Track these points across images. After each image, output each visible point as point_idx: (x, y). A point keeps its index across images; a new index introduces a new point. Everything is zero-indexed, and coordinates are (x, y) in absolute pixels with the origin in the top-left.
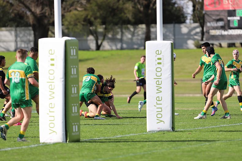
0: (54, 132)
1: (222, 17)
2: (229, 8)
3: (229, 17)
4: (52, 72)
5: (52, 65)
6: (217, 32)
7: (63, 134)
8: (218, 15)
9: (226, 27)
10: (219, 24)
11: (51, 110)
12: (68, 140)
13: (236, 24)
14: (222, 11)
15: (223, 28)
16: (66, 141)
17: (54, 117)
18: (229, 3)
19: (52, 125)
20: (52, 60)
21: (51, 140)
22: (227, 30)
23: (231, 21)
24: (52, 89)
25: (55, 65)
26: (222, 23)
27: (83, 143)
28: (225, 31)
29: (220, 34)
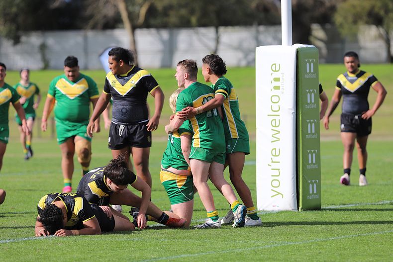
0: (279, 193)
4: (275, 99)
5: (277, 88)
7: (294, 196)
11: (275, 159)
12: (300, 208)
16: (298, 209)
17: (279, 170)
19: (276, 183)
20: (277, 80)
21: (273, 206)
24: (275, 126)
25: (281, 88)
27: (324, 212)
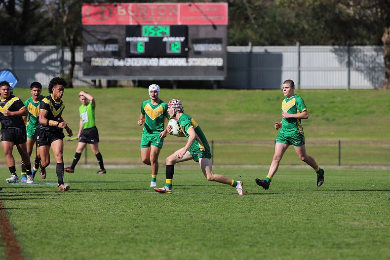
1: (115, 36)
2: (129, 22)
3: (129, 37)
6: (106, 62)
8: (107, 33)
9: (123, 54)
10: (109, 47)
13: (141, 49)
14: (114, 26)
15: (116, 55)
18: (128, 14)
22: (124, 59)
23: (132, 43)
26: (116, 48)
28: (120, 60)
29: (111, 64)
